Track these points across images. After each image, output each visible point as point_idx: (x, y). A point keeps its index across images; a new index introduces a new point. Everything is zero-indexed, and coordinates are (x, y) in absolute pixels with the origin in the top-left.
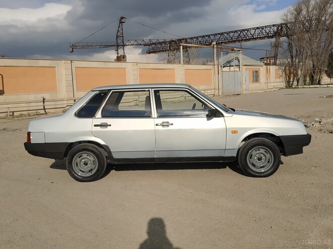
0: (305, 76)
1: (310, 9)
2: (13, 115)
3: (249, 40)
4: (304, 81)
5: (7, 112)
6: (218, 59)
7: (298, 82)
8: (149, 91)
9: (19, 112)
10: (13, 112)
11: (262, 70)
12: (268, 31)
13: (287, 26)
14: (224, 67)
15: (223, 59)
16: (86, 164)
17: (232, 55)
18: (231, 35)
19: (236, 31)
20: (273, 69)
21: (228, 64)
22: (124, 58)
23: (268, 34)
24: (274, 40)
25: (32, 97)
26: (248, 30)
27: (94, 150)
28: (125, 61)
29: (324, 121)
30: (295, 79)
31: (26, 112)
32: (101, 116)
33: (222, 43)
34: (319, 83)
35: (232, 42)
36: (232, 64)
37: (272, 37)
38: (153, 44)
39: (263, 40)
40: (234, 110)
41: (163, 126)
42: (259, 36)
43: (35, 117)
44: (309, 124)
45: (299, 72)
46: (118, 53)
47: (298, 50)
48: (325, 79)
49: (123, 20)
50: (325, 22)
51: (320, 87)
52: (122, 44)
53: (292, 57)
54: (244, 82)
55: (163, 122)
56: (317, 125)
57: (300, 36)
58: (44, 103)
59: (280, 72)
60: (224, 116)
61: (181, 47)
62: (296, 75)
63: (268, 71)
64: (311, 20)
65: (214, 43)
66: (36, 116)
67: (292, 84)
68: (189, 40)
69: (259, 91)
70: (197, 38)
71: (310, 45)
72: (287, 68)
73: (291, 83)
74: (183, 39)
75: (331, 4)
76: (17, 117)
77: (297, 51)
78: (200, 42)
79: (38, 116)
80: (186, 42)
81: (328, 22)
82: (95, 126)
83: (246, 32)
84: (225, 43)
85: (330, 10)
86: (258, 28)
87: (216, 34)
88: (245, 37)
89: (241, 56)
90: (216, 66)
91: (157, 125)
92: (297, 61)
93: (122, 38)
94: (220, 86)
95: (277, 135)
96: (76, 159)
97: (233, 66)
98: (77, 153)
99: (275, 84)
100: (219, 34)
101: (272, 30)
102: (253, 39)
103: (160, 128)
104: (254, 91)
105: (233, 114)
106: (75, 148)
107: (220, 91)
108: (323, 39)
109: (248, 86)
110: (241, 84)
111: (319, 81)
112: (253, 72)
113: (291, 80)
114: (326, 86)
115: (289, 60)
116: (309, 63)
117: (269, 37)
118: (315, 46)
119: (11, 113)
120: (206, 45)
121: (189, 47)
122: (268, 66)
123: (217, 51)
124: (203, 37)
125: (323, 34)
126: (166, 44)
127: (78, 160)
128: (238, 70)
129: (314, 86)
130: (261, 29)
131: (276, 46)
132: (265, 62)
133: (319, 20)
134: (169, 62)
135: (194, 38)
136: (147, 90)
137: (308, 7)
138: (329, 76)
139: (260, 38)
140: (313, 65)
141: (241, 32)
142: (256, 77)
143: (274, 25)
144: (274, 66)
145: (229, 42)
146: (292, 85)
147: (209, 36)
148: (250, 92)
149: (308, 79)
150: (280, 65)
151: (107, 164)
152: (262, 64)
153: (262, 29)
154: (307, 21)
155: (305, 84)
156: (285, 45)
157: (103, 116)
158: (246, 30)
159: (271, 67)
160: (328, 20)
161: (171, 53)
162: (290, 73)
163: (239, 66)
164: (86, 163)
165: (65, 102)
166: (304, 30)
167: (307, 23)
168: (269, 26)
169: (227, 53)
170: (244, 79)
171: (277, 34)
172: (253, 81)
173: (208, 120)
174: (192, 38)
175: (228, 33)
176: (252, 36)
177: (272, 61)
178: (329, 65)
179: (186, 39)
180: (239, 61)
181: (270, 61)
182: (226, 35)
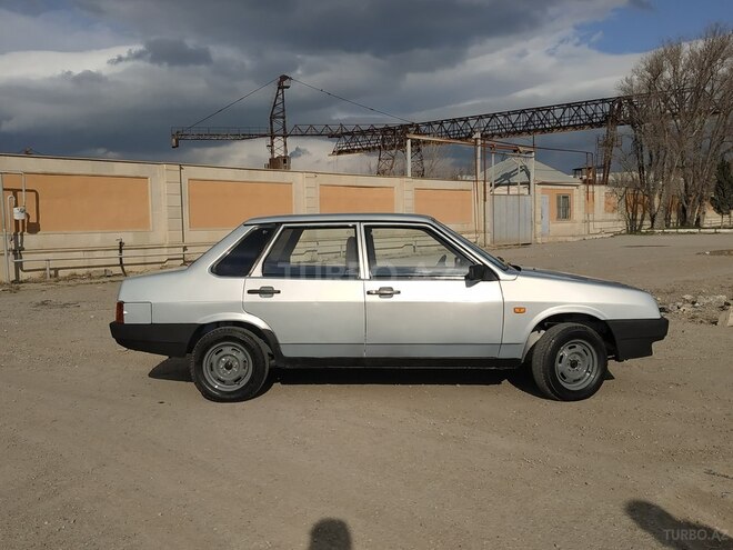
0: (668, 211)
1: (681, 69)
2: (56, 275)
3: (551, 129)
4: (666, 219)
5: (45, 269)
6: (484, 169)
7: (653, 221)
8: (355, 227)
9: (69, 270)
10: (56, 270)
11: (578, 194)
12: (590, 112)
13: (632, 103)
14: (497, 186)
15: (496, 169)
16: (228, 367)
17: (514, 162)
18: (514, 118)
19: (523, 111)
20: (600, 192)
21: (505, 180)
22: (285, 162)
23: (590, 119)
24: (603, 131)
25: (96, 239)
26: (548, 109)
27: (246, 339)
28: (287, 169)
29: (702, 300)
30: (648, 215)
31: (84, 271)
32: (260, 274)
33: (493, 135)
34: (698, 225)
35: (514, 133)
36: (512, 180)
37: (599, 125)
38: (348, 134)
39: (580, 132)
40: (519, 269)
41: (381, 295)
42: (571, 123)
43: (101, 280)
44: (671, 305)
45: (656, 200)
46: (272, 152)
47: (654, 154)
48: (712, 217)
49: (285, 84)
50: (711, 96)
51: (700, 233)
52: (282, 133)
53: (641, 169)
54: (538, 218)
55: (381, 289)
56: (687, 308)
57: (658, 123)
58: (121, 251)
59: (614, 200)
60: (499, 279)
61: (409, 142)
62: (649, 206)
63: (589, 198)
64: (682, 91)
65: (478, 135)
66: (105, 279)
67: (641, 226)
68: (423, 128)
69: (570, 239)
70: (441, 123)
71: (680, 144)
72: (630, 191)
73: (638, 222)
74: (411, 126)
75: (723, 59)
76: (65, 279)
77: (651, 156)
78: (446, 132)
79: (109, 279)
80: (418, 132)
81: (717, 97)
82: (250, 292)
83: (545, 112)
84: (500, 135)
85: (723, 71)
86: (569, 105)
87: (481, 117)
88: (542, 124)
89: (532, 164)
90: (481, 184)
91: (369, 293)
92: (652, 176)
93: (281, 120)
94: (488, 225)
95: (602, 319)
96: (211, 357)
97: (515, 184)
98: (212, 344)
99: (605, 225)
100: (487, 116)
101: (599, 111)
102: (558, 128)
103: (376, 298)
104: (560, 239)
105: (518, 274)
106: (210, 334)
107: (488, 235)
108: (708, 130)
109: (548, 228)
110: (533, 222)
111: (698, 220)
112: (558, 198)
113: (639, 217)
114: (713, 231)
115: (636, 174)
116: (678, 182)
117: (592, 125)
118: (689, 144)
119: (53, 272)
120: (460, 139)
121: (424, 142)
122: (590, 187)
123: (483, 152)
124: (454, 121)
125: (707, 121)
126: (374, 134)
127: (215, 358)
128: (526, 192)
129: (687, 230)
130: (576, 108)
131: (608, 144)
132: (585, 177)
133: (698, 91)
134: (381, 173)
135: (436, 123)
136: (350, 224)
137: (675, 65)
138: (719, 210)
139: (574, 126)
140: (686, 186)
141: (534, 113)
142: (564, 208)
143: (604, 101)
144: (603, 187)
145: (508, 133)
146: (640, 228)
147: (466, 120)
148: (551, 239)
149: (674, 215)
150: (616, 184)
151: (270, 369)
152: (577, 180)
153: (579, 107)
154: (674, 93)
155: (668, 227)
156: (628, 144)
157: (266, 274)
158: (543, 109)
159: (596, 188)
160: (717, 92)
161: (384, 155)
162: (635, 202)
163: (529, 184)
164: (230, 365)
165: (165, 251)
166: (668, 111)
167: (673, 99)
168: (594, 102)
169: (504, 157)
170: (538, 211)
171: (611, 119)
172: (559, 217)
173: (468, 285)
174: (429, 124)
175: (507, 115)
176: (558, 122)
177: (599, 176)
178: (719, 186)
179: (417, 125)
180: (528, 175)
181: (594, 176)
182: (501, 118)
